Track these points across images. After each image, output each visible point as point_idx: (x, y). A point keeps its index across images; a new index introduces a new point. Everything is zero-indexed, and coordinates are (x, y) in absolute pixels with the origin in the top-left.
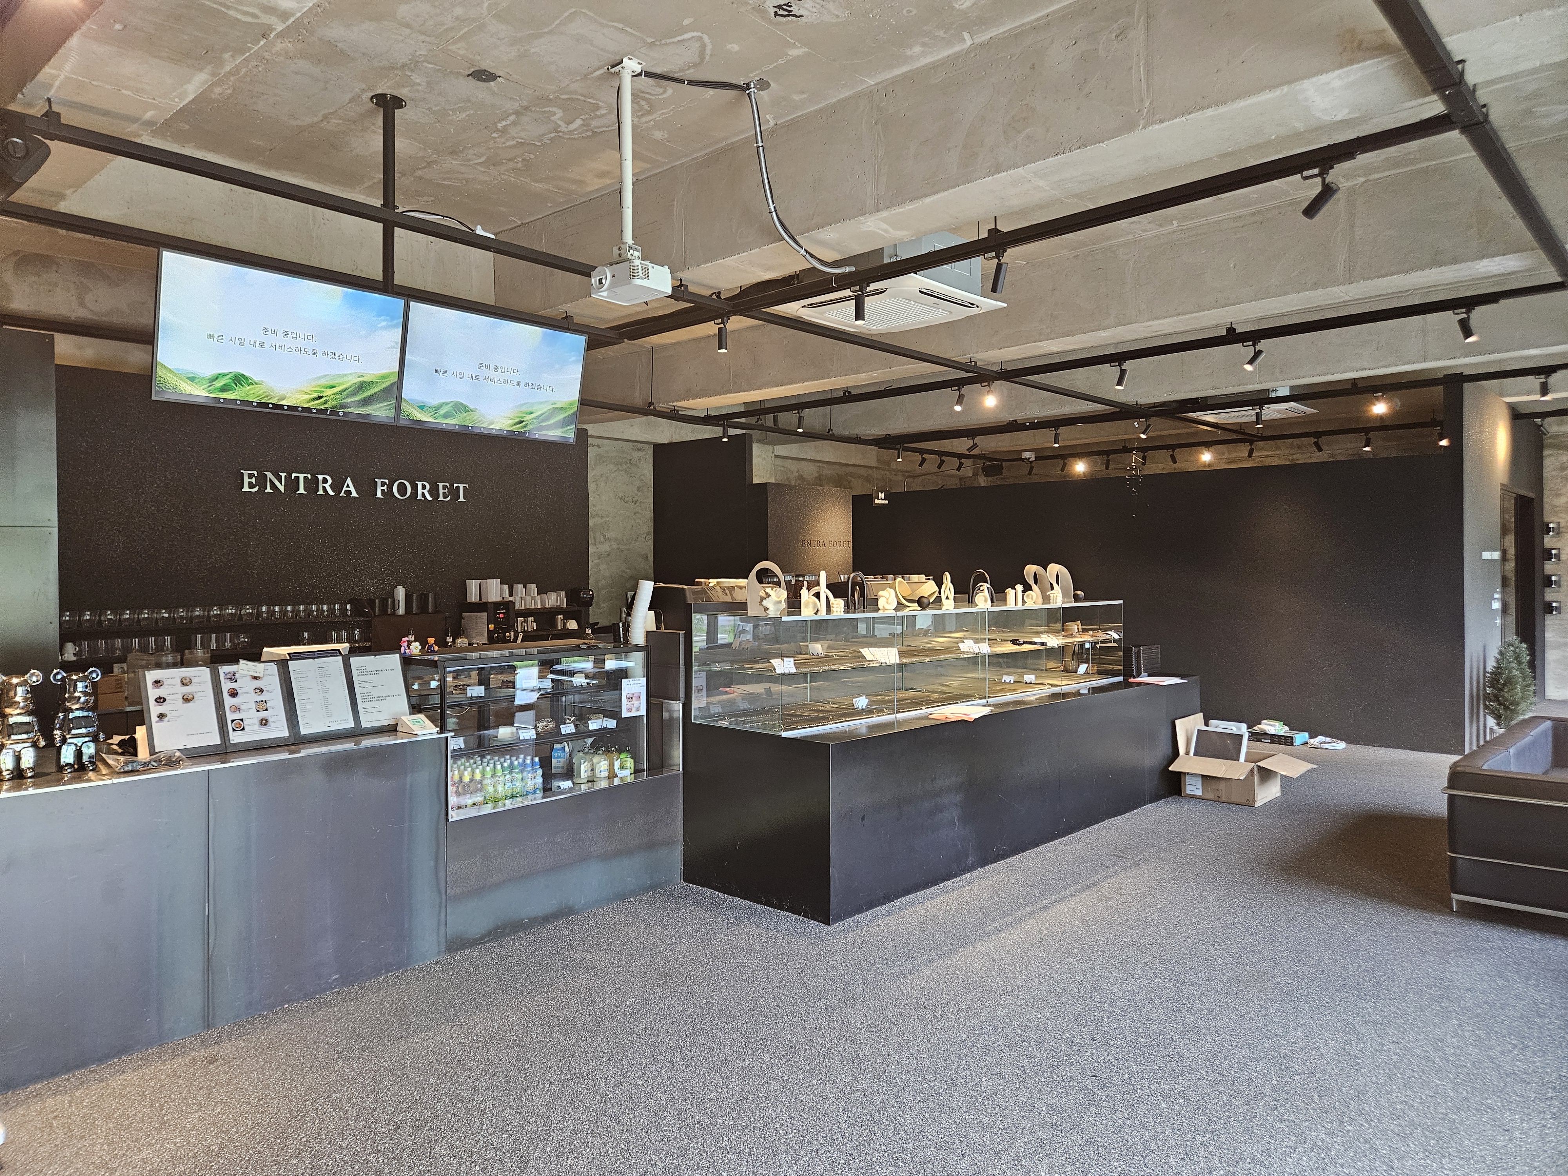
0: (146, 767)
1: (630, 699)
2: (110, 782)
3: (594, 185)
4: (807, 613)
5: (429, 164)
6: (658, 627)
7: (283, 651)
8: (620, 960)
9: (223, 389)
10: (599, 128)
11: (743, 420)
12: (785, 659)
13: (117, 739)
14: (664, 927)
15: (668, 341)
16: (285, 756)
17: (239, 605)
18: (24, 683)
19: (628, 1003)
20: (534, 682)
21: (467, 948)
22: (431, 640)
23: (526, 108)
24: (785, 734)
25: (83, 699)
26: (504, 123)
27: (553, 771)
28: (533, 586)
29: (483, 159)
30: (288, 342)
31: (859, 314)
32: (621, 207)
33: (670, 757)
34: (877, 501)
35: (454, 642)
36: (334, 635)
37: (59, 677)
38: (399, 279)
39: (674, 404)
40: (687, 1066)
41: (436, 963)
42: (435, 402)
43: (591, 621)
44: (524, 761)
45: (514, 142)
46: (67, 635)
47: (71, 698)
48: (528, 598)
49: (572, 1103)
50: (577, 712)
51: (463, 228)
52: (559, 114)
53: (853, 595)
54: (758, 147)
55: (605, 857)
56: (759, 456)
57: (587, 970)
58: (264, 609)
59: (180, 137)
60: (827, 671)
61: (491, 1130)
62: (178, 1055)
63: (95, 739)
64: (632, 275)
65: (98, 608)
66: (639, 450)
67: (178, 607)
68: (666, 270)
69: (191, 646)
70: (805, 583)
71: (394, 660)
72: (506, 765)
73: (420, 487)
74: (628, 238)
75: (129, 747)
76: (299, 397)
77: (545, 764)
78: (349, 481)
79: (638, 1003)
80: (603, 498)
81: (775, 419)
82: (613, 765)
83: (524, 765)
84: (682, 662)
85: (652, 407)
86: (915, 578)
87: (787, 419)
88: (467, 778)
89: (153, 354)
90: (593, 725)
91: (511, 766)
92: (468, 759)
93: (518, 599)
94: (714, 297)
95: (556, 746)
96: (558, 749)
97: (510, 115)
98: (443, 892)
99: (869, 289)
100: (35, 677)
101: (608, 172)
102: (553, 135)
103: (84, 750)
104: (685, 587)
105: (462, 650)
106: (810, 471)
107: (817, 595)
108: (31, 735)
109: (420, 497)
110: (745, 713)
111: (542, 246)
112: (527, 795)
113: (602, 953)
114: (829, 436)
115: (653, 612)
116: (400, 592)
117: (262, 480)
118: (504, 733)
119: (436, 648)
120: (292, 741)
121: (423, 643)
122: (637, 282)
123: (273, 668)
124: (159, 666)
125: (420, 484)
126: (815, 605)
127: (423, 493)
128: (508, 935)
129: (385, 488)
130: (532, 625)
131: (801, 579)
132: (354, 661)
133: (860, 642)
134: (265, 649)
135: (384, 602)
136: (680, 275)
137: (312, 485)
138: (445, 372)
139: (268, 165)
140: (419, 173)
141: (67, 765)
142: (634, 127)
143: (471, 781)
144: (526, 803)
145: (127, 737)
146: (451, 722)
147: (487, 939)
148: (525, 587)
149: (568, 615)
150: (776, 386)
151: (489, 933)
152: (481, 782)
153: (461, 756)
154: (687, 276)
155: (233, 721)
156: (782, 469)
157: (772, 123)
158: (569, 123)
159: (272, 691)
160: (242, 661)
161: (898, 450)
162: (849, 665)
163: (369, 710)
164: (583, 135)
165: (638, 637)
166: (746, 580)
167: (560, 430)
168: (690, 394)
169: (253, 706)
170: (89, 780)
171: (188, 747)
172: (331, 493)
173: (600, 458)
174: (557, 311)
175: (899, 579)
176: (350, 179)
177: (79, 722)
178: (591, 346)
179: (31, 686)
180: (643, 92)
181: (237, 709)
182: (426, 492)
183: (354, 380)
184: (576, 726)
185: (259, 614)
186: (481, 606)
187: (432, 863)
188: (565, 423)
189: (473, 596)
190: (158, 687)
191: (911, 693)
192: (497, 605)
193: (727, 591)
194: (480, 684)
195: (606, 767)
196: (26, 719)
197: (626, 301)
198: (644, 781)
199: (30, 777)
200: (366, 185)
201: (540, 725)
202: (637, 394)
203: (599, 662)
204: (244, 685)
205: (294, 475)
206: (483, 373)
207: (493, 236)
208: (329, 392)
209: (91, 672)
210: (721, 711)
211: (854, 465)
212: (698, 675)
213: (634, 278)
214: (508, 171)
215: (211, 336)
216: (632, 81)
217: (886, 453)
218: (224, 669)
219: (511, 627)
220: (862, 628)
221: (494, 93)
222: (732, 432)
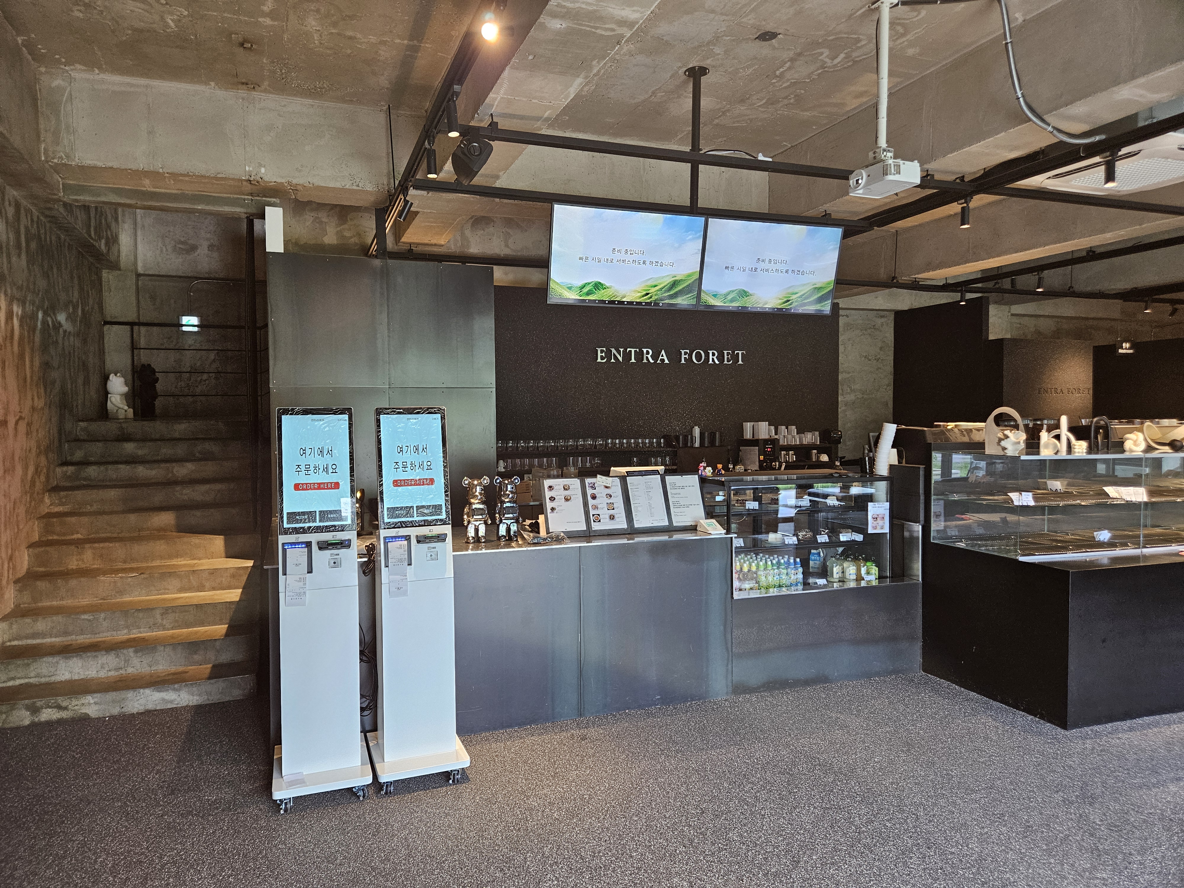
0: (544, 542)
1: (875, 519)
2: (525, 549)
3: (852, 104)
4: (1046, 453)
5: (724, 113)
6: (899, 462)
7: (623, 470)
8: (868, 725)
9: (588, 294)
10: (858, 57)
11: (980, 285)
12: (1023, 493)
13: (528, 522)
14: (906, 705)
15: (910, 225)
16: (625, 541)
17: (595, 438)
18: (480, 484)
19: (876, 760)
20: (793, 502)
21: (748, 693)
22: (720, 466)
23: (800, 54)
24: (1022, 559)
25: (511, 496)
26: (781, 70)
27: (811, 570)
28: (794, 427)
29: (764, 101)
30: (629, 258)
31: (1110, 176)
32: (877, 118)
33: (911, 568)
34: (1120, 351)
35: (734, 468)
36: (653, 460)
37: (498, 481)
38: (702, 203)
39: (916, 276)
40: (930, 821)
41: (726, 700)
42: (724, 291)
43: (840, 455)
44: (788, 560)
45: (788, 84)
46: (501, 455)
47: (505, 495)
48: (790, 437)
49: (832, 827)
50: (829, 526)
51: (748, 157)
52: (826, 52)
53: (1096, 438)
54: (1007, 44)
55: (856, 642)
56: (995, 315)
57: (841, 728)
58: (609, 441)
59: (564, 126)
60: (1066, 506)
61: (770, 832)
62: (563, 731)
63: (517, 522)
64: (885, 173)
65: (516, 439)
66: (882, 317)
67: (560, 439)
68: (916, 164)
69: (567, 465)
70: (1045, 427)
71: (693, 480)
72: (774, 562)
73: (711, 355)
74: (883, 142)
75: (535, 528)
76: (634, 295)
77: (805, 564)
78: (663, 352)
79: (885, 761)
80: (850, 358)
81: (1013, 282)
82: (860, 570)
83: (788, 563)
84: (922, 491)
85: (895, 281)
86: (1166, 422)
87: (1025, 281)
88: (746, 569)
89: (548, 273)
90: (844, 537)
91: (779, 563)
92: (746, 555)
93: (782, 437)
94: (958, 181)
95: (813, 551)
96: (815, 554)
97: (785, 63)
98: (730, 650)
99: (1120, 153)
100: (486, 480)
101: (866, 92)
102: (820, 71)
103: (512, 527)
104: (925, 429)
105: (740, 474)
106: (1047, 326)
107: (1058, 437)
108: (484, 516)
109: (711, 362)
110: (981, 538)
111: (807, 160)
112: (791, 586)
113: (853, 717)
114: (1070, 293)
115: (895, 450)
116: (697, 431)
117: (609, 354)
118: (772, 538)
119: (723, 472)
120: (629, 532)
121: (714, 468)
122: (890, 177)
123: (617, 481)
124: (549, 477)
125: (711, 352)
126: (1055, 446)
127: (713, 359)
128: (778, 689)
129: (687, 356)
130: (792, 457)
131: (1039, 423)
132: (668, 478)
133: (1102, 481)
134: (612, 468)
135: (685, 438)
136: (926, 166)
137: (640, 356)
138: (732, 268)
139: (616, 135)
140: (716, 121)
141: (502, 536)
142: (891, 50)
143: (749, 571)
144: (789, 593)
145: (534, 521)
146: (733, 526)
147: (762, 689)
148: (787, 428)
149: (821, 450)
150: (1016, 252)
151: (763, 686)
152: (756, 573)
153: (742, 552)
154: (932, 166)
155: (593, 515)
156: (1019, 325)
157: (1020, 20)
158: (833, 59)
159: (617, 496)
160: (598, 476)
161: (1146, 302)
162: (1091, 501)
163: (678, 514)
164: (846, 66)
165: (882, 468)
166: (983, 424)
167: (819, 305)
168: (930, 267)
169: (605, 506)
170: (513, 547)
171: (568, 530)
172: (652, 361)
173: (849, 326)
174: (817, 212)
175: (1148, 423)
176: (668, 135)
177: (509, 510)
178: (846, 235)
179: (484, 486)
180: (899, 19)
181: (596, 507)
182: (715, 358)
183: (669, 280)
184: (829, 536)
185: (607, 444)
186: (754, 442)
187: (722, 628)
188: (821, 300)
189: (748, 435)
190: (550, 490)
191: (1158, 530)
192: (766, 441)
193: (965, 433)
194: (754, 500)
195: (854, 571)
196: (481, 506)
197: (879, 195)
198: (887, 586)
199: (484, 542)
200: (679, 137)
201: (801, 534)
202: (882, 270)
203: (845, 488)
204: (600, 491)
205: (628, 349)
206: (762, 265)
207: (770, 160)
208: (653, 290)
209: (515, 479)
210: (957, 534)
211: (1093, 319)
212: (936, 503)
213: (887, 175)
214: (781, 107)
215: (581, 259)
216: (890, 12)
217: (1131, 306)
218: (588, 481)
219: (776, 459)
220: (1101, 468)
221: (774, 48)
222: (969, 296)
